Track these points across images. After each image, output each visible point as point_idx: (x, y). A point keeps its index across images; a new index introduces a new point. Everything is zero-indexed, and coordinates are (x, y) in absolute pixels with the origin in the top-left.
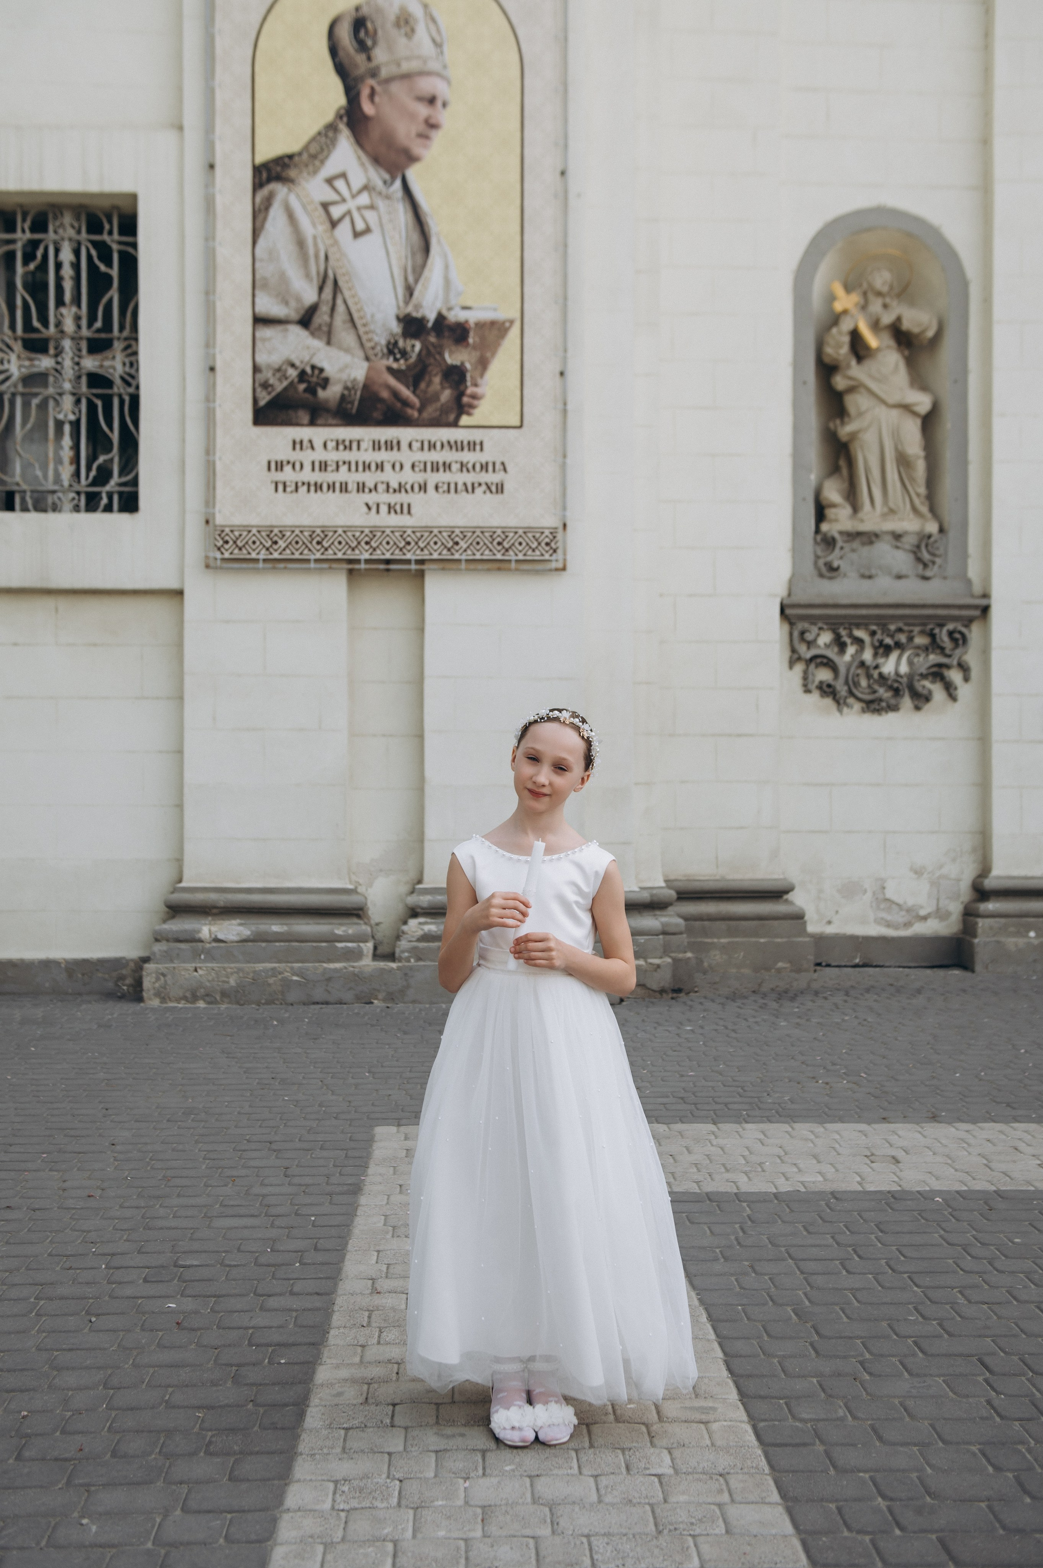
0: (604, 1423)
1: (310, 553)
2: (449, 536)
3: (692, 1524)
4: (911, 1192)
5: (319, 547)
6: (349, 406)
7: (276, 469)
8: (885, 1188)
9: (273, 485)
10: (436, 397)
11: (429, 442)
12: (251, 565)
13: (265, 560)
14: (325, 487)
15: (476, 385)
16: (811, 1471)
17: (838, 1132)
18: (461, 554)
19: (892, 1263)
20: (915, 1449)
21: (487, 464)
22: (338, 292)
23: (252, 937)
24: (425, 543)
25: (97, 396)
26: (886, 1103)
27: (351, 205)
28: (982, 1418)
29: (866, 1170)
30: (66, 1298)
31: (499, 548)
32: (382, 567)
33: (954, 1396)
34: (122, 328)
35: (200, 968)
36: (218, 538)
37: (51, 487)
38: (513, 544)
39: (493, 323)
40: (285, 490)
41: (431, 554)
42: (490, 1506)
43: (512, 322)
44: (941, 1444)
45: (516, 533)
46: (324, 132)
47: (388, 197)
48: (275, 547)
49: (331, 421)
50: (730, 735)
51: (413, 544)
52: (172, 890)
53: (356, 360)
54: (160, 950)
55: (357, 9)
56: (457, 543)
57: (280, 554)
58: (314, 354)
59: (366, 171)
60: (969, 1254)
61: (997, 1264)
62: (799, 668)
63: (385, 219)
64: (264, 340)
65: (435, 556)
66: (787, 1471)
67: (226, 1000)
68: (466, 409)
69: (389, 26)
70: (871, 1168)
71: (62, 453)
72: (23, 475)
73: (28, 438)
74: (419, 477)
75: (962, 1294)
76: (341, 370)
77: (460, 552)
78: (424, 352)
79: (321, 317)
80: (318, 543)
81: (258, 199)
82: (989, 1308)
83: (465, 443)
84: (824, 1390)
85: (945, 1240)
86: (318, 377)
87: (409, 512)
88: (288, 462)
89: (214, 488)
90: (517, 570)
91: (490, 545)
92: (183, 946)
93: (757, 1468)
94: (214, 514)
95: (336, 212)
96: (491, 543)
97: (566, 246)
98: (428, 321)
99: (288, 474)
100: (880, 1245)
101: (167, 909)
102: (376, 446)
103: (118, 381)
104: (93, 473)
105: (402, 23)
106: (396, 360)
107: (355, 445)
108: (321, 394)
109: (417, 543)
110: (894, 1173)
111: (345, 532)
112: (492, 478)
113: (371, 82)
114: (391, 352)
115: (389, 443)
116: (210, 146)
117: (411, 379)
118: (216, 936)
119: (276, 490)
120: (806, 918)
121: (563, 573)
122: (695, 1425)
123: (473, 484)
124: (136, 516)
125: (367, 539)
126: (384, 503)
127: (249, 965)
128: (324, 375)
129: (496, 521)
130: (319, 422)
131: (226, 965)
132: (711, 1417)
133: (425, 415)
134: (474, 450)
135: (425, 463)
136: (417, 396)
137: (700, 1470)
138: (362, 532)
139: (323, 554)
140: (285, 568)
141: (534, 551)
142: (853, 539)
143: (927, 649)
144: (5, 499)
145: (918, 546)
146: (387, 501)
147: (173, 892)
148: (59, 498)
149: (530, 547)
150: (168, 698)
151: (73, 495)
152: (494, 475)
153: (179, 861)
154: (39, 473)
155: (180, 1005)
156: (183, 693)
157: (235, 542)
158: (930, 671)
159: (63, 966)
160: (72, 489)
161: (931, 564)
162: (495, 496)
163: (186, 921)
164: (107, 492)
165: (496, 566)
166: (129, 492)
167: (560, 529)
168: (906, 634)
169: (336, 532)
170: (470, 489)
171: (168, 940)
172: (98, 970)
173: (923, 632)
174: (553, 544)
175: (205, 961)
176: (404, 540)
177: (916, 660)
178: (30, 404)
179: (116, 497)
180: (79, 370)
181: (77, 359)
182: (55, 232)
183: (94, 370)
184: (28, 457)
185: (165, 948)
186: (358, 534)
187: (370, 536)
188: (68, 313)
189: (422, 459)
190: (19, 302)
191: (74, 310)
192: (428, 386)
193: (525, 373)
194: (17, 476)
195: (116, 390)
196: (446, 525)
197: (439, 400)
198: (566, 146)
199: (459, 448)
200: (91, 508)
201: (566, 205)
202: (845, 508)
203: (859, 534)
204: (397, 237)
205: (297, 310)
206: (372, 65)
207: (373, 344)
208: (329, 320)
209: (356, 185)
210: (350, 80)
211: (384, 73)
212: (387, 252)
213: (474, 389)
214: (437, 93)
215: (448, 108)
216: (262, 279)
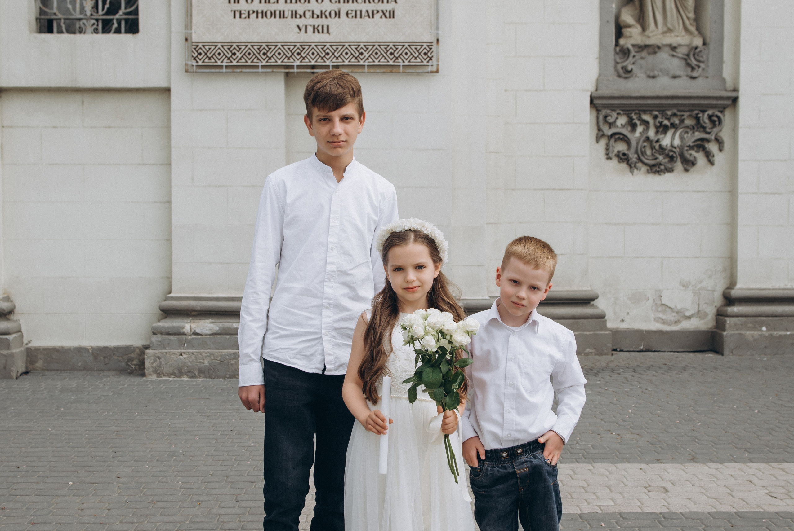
1: (258, 61)
2: (356, 49)
4: (676, 513)
5: (264, 57)
7: (235, 2)
8: (658, 510)
9: (233, 12)
12: (217, 70)
13: (227, 66)
14: (269, 14)
18: (364, 62)
23: (219, 331)
24: (339, 54)
26: (660, 450)
29: (644, 497)
31: (391, 57)
32: (309, 70)
35: (184, 353)
36: (194, 50)
37: (79, 16)
38: (401, 54)
40: (240, 17)
41: (344, 62)
45: (403, 46)
48: (234, 57)
50: (554, 189)
51: (331, 54)
52: (164, 298)
54: (156, 341)
56: (362, 54)
57: (237, 62)
62: (603, 142)
65: (346, 63)
67: (201, 375)
70: (648, 495)
72: (59, 8)
74: (335, 7)
77: (364, 60)
80: (264, 54)
87: (328, 32)
89: (191, 16)
90: (403, 72)
91: (385, 55)
92: (171, 337)
94: (191, 34)
96: (386, 53)
99: (243, 5)
101: (160, 312)
104: (107, 6)
109: (333, 54)
110: (665, 500)
111: (282, 46)
112: (386, 7)
118: (195, 330)
119: (235, 17)
120: (606, 318)
121: (437, 74)
123: (373, 11)
124: (136, 35)
125: (298, 51)
126: (311, 26)
127: (217, 351)
129: (389, 37)
131: (202, 351)
138: (295, 46)
139: (267, 62)
140: (241, 72)
141: (416, 59)
142: (642, 50)
143: (693, 128)
144: (46, 24)
145: (688, 55)
146: (313, 24)
147: (165, 300)
148: (84, 24)
149: (413, 56)
150: (161, 164)
151: (93, 21)
152: (388, 5)
153: (169, 279)
154: (70, 6)
155: (171, 379)
156: (170, 161)
157: (206, 54)
158: (696, 143)
159: (90, 351)
160: (93, 17)
161: (697, 68)
162: (388, 20)
163: (174, 320)
164: (117, 19)
165: (389, 70)
166: (133, 19)
167: (435, 44)
168: (679, 118)
169: (276, 46)
170: (371, 15)
171: (162, 334)
172: (114, 354)
173: (690, 116)
174: (429, 54)
175: (187, 348)
176: (325, 51)
177: (685, 136)
179: (123, 23)
185: (160, 339)
186: (292, 47)
187: (301, 49)
194: (54, 8)
196: (354, 40)
200: (106, 31)
202: (636, 28)
203: (646, 46)
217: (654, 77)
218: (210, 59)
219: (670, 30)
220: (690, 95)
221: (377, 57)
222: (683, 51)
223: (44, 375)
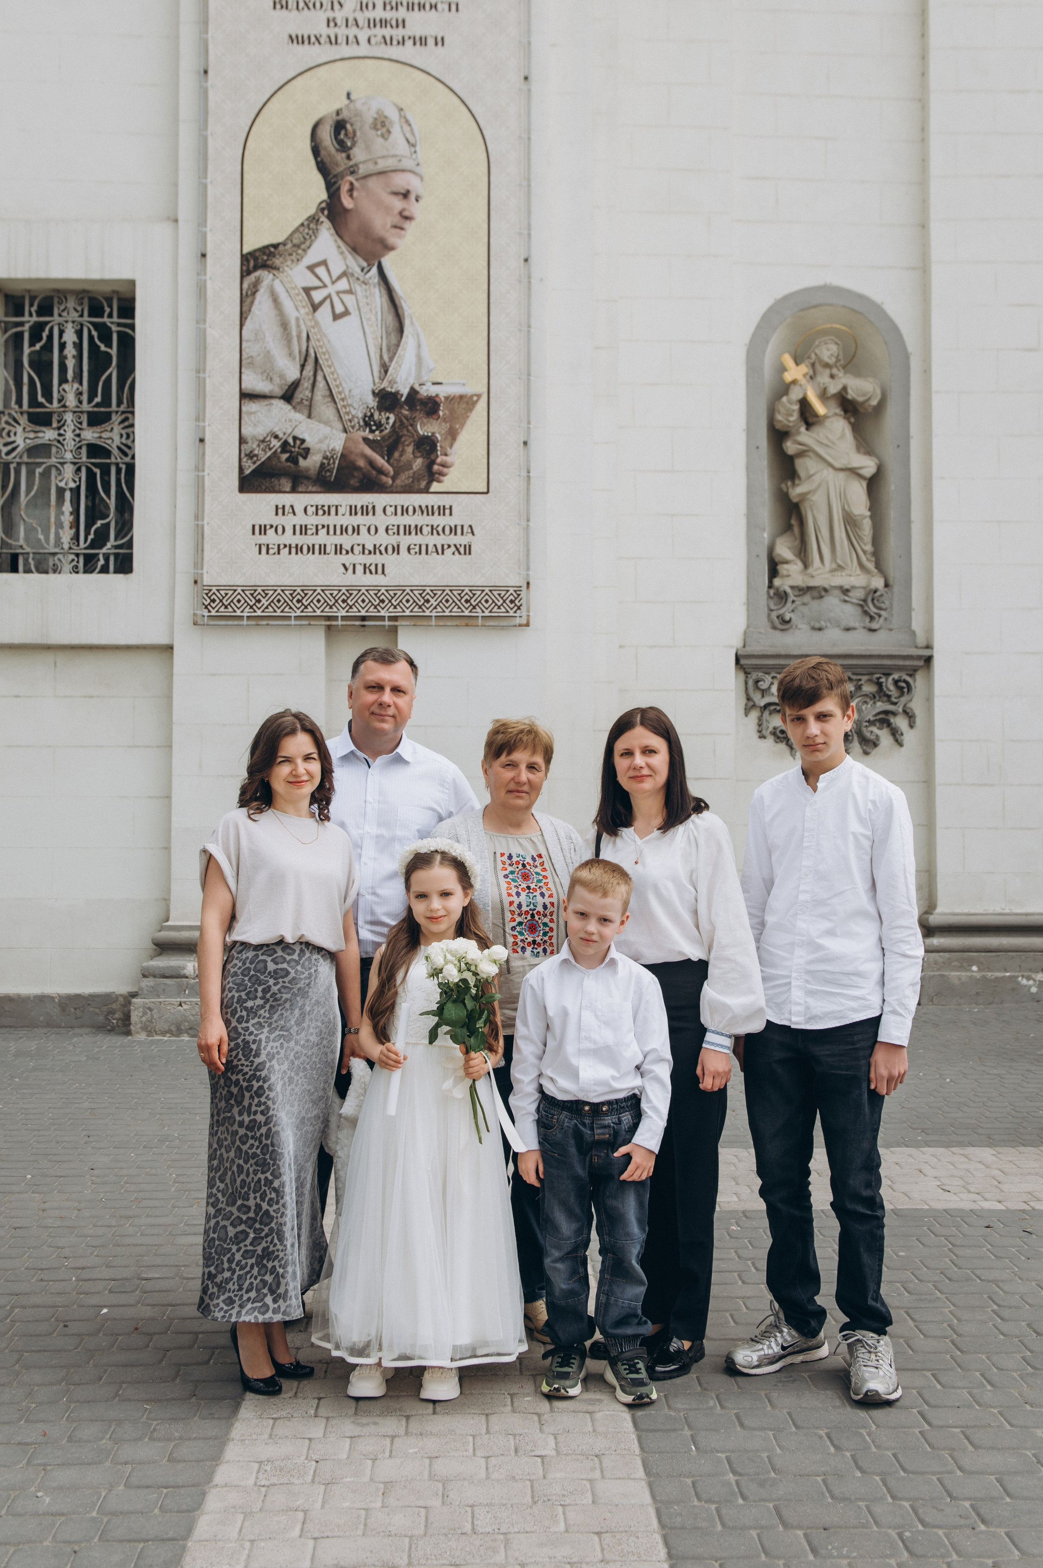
0: (502, 1413)
1: (291, 610)
2: (420, 594)
3: (564, 1496)
5: (298, 605)
6: (328, 474)
7: (260, 534)
9: (258, 547)
10: (409, 466)
11: (403, 507)
12: (236, 623)
13: (248, 617)
14: (305, 549)
15: (446, 455)
18: (431, 611)
21: (456, 526)
22: (318, 368)
24: (398, 601)
25: (96, 465)
27: (331, 289)
30: (39, 1307)
31: (467, 605)
32: (358, 623)
34: (119, 403)
35: (182, 1001)
36: (205, 596)
37: (53, 550)
38: (480, 602)
39: (461, 397)
40: (268, 553)
41: (404, 611)
42: (391, 1482)
43: (479, 396)
45: (483, 591)
46: (306, 223)
47: (365, 283)
48: (259, 605)
49: (310, 488)
52: (158, 928)
53: (334, 431)
54: (148, 986)
55: (338, 113)
56: (428, 601)
57: (263, 611)
58: (296, 426)
59: (345, 259)
62: (754, 715)
63: (362, 302)
64: (250, 413)
65: (407, 613)
68: (437, 476)
69: (367, 127)
71: (62, 518)
72: (27, 539)
73: (31, 504)
74: (393, 540)
76: (321, 441)
77: (431, 609)
78: (398, 424)
79: (303, 393)
80: (299, 601)
83: (436, 508)
86: (299, 448)
87: (383, 573)
88: (272, 526)
89: (202, 550)
90: (482, 626)
91: (458, 603)
92: (169, 981)
94: (202, 574)
95: (317, 296)
96: (460, 601)
97: (529, 326)
98: (402, 395)
99: (271, 538)
101: (154, 947)
102: (353, 511)
103: (115, 452)
104: (91, 537)
105: (379, 126)
106: (372, 431)
107: (333, 510)
108: (302, 463)
109: (390, 601)
111: (323, 591)
112: (459, 540)
113: (350, 178)
114: (367, 424)
115: (365, 508)
116: (203, 238)
119: (260, 553)
121: (527, 627)
122: (581, 1414)
123: (443, 546)
124: (129, 576)
125: (344, 597)
126: (360, 564)
128: (304, 446)
129: (464, 580)
130: (300, 489)
134: (444, 514)
135: (398, 526)
136: (392, 465)
137: (579, 1452)
138: (340, 591)
139: (302, 612)
140: (268, 624)
141: (499, 608)
142: (804, 594)
143: (874, 697)
144: (9, 561)
145: (865, 601)
146: (363, 562)
147: (160, 931)
148: (59, 560)
149: (496, 605)
150: (158, 747)
151: (73, 557)
152: (462, 537)
153: (166, 901)
154: (41, 537)
155: (165, 1038)
156: (171, 742)
157: (221, 601)
158: (878, 717)
159: (56, 1000)
160: (72, 551)
161: (877, 617)
162: (463, 557)
163: (173, 958)
164: (104, 554)
165: (464, 622)
166: (124, 554)
167: (524, 588)
168: (855, 683)
169: (315, 591)
170: (440, 551)
171: (155, 976)
172: (89, 1005)
173: (870, 680)
174: (517, 602)
175: (189, 996)
176: (379, 598)
177: (864, 707)
178: (34, 473)
179: (112, 559)
180: (80, 442)
181: (78, 431)
182: (60, 315)
183: (93, 442)
184: (31, 521)
185: (152, 984)
186: (335, 593)
187: (347, 595)
188: (70, 389)
189: (396, 523)
190: (26, 379)
191: (76, 385)
192: (401, 456)
193: (491, 443)
194: (21, 540)
195: (113, 460)
196: (417, 584)
197: (412, 469)
198: (529, 235)
199: (430, 513)
200: (89, 569)
201: (529, 289)
202: (796, 564)
203: (809, 588)
204: (373, 318)
205: (280, 386)
206: (351, 163)
207: (350, 417)
208: (310, 395)
209: (336, 271)
210: (331, 176)
211: (362, 170)
212: (364, 332)
213: (444, 458)
214: (410, 188)
215: (421, 202)
216: (248, 358)
217: (820, 629)
218: (226, 607)
219: (840, 568)
220: (868, 653)
221: (447, 605)
222: (858, 594)
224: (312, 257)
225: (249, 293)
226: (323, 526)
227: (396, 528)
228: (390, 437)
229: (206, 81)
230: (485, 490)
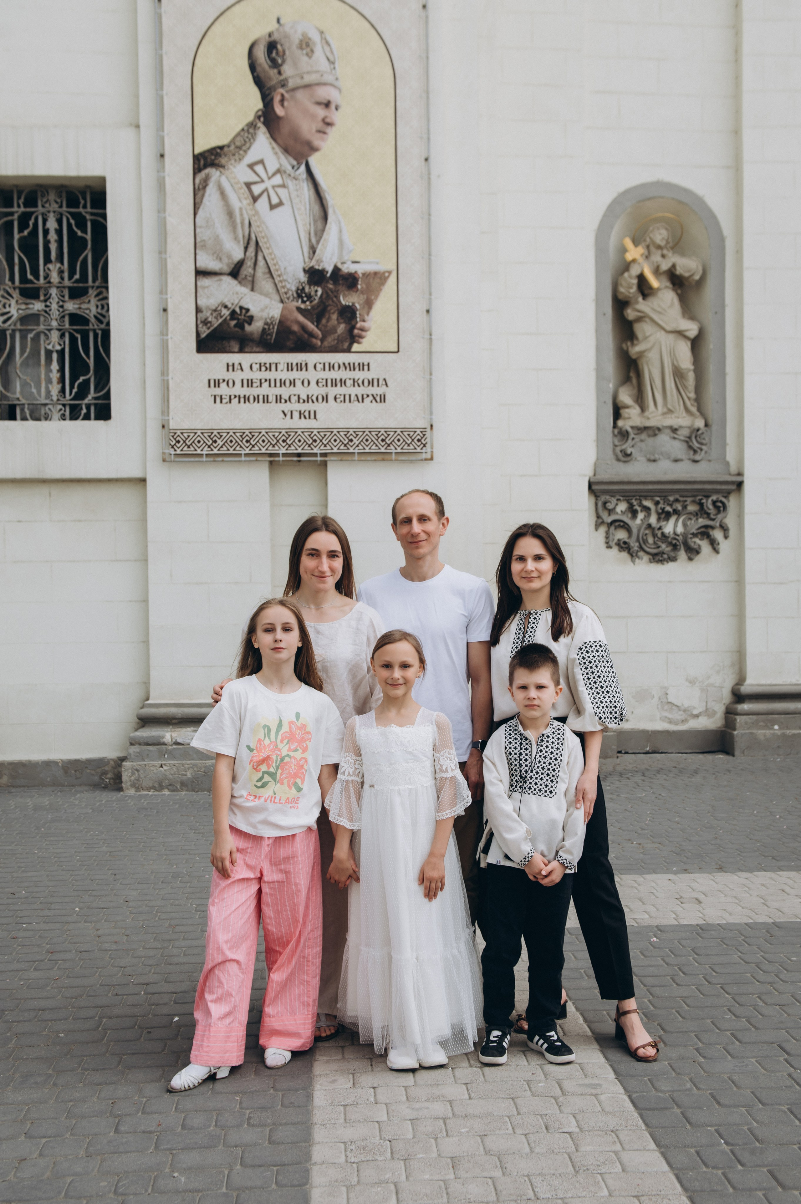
0: (525, 1097)
1: (241, 449)
2: (345, 435)
3: (598, 1166)
4: (713, 925)
5: (247, 445)
6: (269, 337)
7: (215, 386)
8: (694, 922)
9: (213, 397)
10: (334, 330)
11: (330, 364)
12: (197, 459)
13: (207, 455)
14: (251, 399)
15: (364, 321)
16: (674, 1127)
17: (653, 881)
18: (354, 449)
19: (707, 977)
20: (744, 1109)
21: (373, 380)
22: (259, 250)
24: (327, 441)
25: (77, 331)
26: (685, 858)
27: (268, 184)
28: (786, 1087)
29: (678, 909)
31: (383, 444)
32: (295, 459)
33: (765, 1072)
34: (95, 279)
35: (165, 764)
36: (171, 438)
37: (44, 401)
38: (393, 441)
39: (376, 273)
40: (221, 402)
41: (332, 449)
42: (456, 1157)
43: (390, 273)
44: (761, 1106)
45: (395, 432)
46: (246, 129)
47: (295, 178)
48: (215, 445)
49: (255, 349)
51: (318, 441)
52: (141, 706)
53: (273, 302)
54: (134, 752)
55: (270, 35)
56: (351, 440)
57: (219, 450)
58: (242, 298)
59: (279, 158)
60: (761, 970)
61: (781, 977)
62: (603, 530)
63: (294, 195)
64: (204, 288)
65: (335, 450)
66: (657, 1127)
67: (184, 788)
68: (357, 338)
69: (294, 47)
70: (682, 907)
71: (51, 375)
72: (22, 392)
73: (25, 364)
74: (322, 391)
75: (761, 999)
76: (262, 310)
77: (354, 447)
78: (324, 296)
79: (247, 270)
80: (247, 441)
81: (197, 181)
82: (781, 1008)
83: (356, 365)
84: (674, 1070)
85: (743, 960)
86: (245, 316)
87: (315, 418)
88: (224, 381)
89: (168, 401)
90: (396, 460)
91: (376, 442)
92: (151, 748)
93: (636, 1126)
94: (168, 420)
95: (257, 190)
96: (377, 440)
97: (429, 215)
98: (327, 272)
99: (224, 390)
100: (697, 964)
101: (138, 720)
102: (290, 367)
103: (93, 320)
104: (75, 390)
105: (304, 46)
106: (303, 302)
107: (273, 367)
108: (248, 328)
109: (321, 441)
110: (699, 911)
111: (267, 433)
112: (376, 391)
113: (281, 90)
114: (299, 296)
115: (299, 365)
116: (161, 141)
117: (315, 316)
118: (175, 740)
119: (215, 402)
121: (431, 462)
122: (589, 1097)
123: (363, 396)
124: (108, 422)
125: (284, 438)
126: (296, 411)
127: (201, 762)
128: (249, 314)
129: (380, 423)
130: (246, 350)
131: (184, 762)
132: (598, 1091)
133: (326, 343)
134: (363, 370)
135: (327, 380)
136: (320, 330)
137: (597, 1129)
138: (280, 433)
139: (250, 450)
140: (223, 461)
141: (409, 445)
143: (697, 515)
144: (8, 411)
145: (689, 438)
146: (299, 409)
147: (142, 708)
148: (50, 409)
149: (406, 443)
150: (136, 560)
151: (60, 407)
152: (378, 388)
153: (146, 684)
154: (34, 390)
155: (150, 793)
156: (147, 556)
157: (184, 442)
158: (700, 531)
159: (60, 765)
160: (60, 402)
161: (699, 451)
162: (379, 404)
163: (154, 729)
164: (86, 404)
165: (381, 457)
166: (104, 404)
167: (429, 429)
168: (682, 503)
169: (260, 433)
170: (360, 399)
171: (140, 744)
172: (86, 767)
173: (694, 502)
174: (423, 440)
175: (168, 759)
176: (312, 438)
177: (689, 523)
178: (26, 338)
179: (92, 409)
180: (63, 312)
181: (61, 303)
182: (43, 206)
183: (74, 311)
184: (25, 378)
185: (138, 750)
186: (277, 434)
187: (286, 436)
188: (54, 268)
189: (325, 377)
190: (16, 260)
191: (58, 265)
192: (328, 322)
193: (400, 311)
194: (17, 393)
195: (91, 326)
196: (342, 426)
197: (336, 332)
198: (429, 139)
199: (352, 368)
200: (74, 417)
201: (429, 184)
202: (635, 409)
203: (646, 428)
204: (303, 208)
205: (228, 265)
206: (282, 78)
207: (286, 290)
208: (252, 272)
209: (271, 169)
210: (266, 88)
211: (291, 84)
212: (296, 220)
213: (363, 324)
214: (331, 99)
215: (340, 110)
216: (201, 241)
217: (654, 461)
218: (189, 447)
219: (670, 411)
220: (692, 479)
221: (367, 443)
223: (9, 793)
224: (252, 156)
225: (201, 187)
226: (266, 380)
227: (324, 381)
228: (318, 307)
229: (160, 7)
230: (396, 350)
